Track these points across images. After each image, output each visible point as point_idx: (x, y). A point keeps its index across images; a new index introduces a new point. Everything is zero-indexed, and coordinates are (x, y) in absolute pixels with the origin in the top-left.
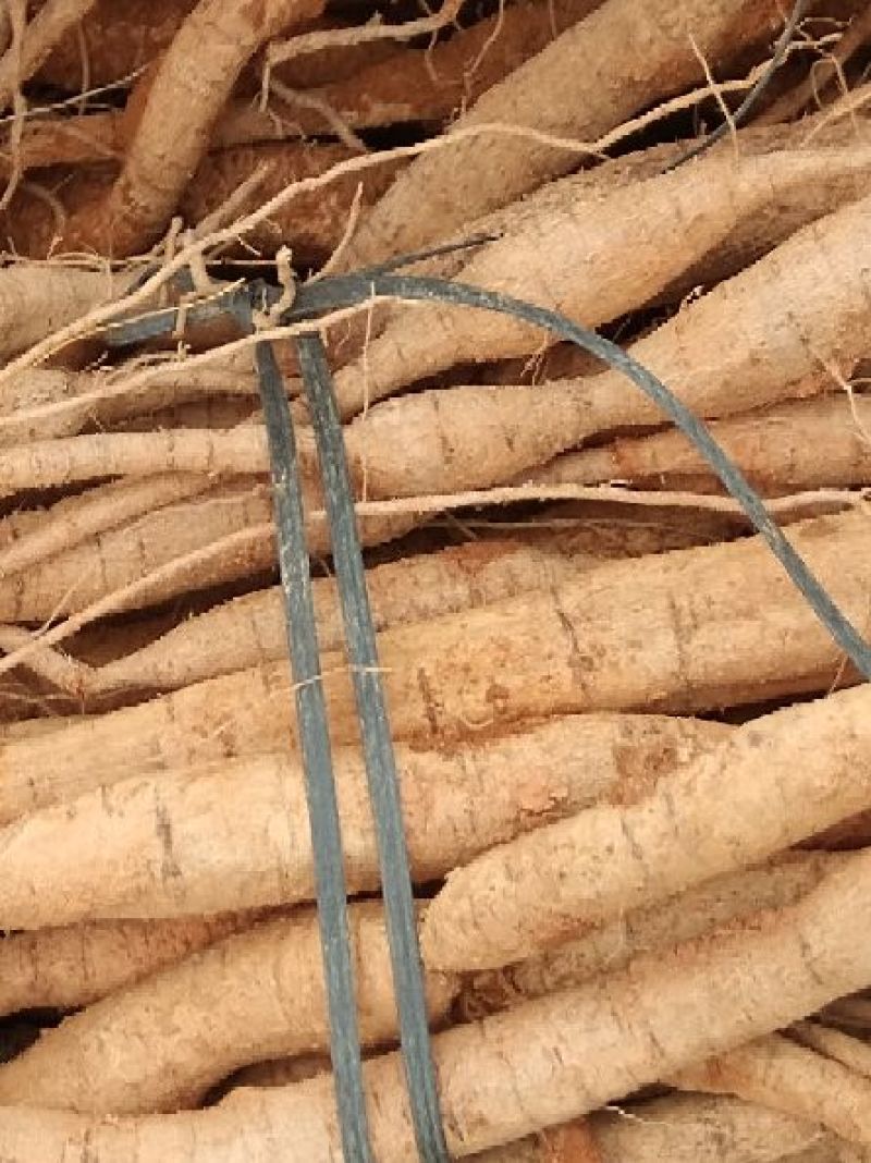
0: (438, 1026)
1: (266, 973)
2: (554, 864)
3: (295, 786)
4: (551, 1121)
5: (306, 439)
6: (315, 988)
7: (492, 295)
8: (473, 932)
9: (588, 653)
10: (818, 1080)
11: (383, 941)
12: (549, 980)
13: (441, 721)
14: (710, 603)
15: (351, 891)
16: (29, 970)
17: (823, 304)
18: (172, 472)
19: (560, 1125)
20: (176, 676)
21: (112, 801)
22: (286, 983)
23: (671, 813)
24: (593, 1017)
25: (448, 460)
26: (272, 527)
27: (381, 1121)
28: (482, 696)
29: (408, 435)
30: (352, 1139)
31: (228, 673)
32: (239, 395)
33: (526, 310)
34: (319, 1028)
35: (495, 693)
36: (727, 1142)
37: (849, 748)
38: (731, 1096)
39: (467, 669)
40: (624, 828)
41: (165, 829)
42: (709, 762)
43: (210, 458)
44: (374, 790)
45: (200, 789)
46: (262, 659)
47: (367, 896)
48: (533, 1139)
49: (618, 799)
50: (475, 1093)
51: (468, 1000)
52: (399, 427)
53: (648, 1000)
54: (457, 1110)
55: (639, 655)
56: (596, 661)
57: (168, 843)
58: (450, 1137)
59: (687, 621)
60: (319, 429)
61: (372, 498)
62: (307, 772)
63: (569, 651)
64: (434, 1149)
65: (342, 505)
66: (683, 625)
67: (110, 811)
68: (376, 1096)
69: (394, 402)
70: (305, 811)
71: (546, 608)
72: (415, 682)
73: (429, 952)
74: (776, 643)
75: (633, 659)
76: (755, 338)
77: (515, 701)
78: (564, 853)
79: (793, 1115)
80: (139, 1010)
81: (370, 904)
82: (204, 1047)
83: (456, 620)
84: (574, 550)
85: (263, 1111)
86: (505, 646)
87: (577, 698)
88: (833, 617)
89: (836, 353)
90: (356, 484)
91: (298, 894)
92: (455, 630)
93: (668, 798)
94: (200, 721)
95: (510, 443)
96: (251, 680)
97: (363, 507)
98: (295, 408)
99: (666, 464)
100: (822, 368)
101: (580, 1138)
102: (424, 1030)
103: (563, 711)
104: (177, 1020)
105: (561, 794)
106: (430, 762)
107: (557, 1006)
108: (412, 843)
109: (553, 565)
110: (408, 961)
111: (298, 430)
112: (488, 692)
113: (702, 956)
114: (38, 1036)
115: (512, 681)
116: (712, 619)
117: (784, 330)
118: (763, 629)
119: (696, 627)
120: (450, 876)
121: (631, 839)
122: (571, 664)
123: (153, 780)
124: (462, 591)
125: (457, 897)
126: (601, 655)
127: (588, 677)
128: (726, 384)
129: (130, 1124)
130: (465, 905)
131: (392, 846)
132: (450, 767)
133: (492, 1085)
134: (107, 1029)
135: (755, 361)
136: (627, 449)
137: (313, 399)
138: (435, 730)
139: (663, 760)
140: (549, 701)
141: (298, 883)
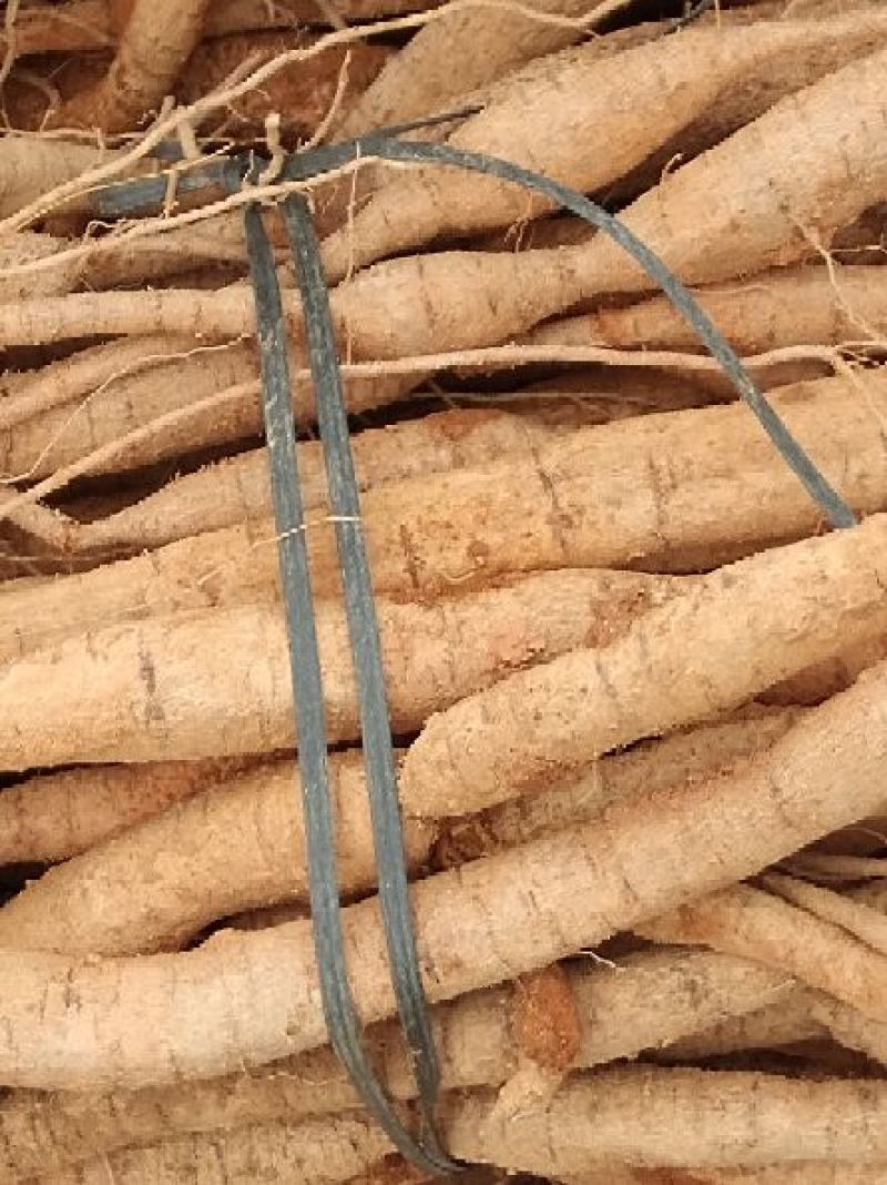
0: (416, 874)
1: (246, 820)
2: (530, 704)
3: (276, 633)
4: (527, 968)
5: (292, 302)
6: (295, 833)
7: (477, 156)
8: (449, 773)
9: (568, 511)
10: (790, 929)
11: (362, 787)
12: (526, 831)
13: (422, 575)
14: (689, 463)
15: (332, 739)
16: (15, 824)
17: (801, 170)
18: (160, 333)
19: (536, 973)
20: (164, 532)
21: (97, 644)
22: (267, 827)
23: (645, 654)
24: (568, 861)
25: (432, 323)
26: (257, 385)
27: (359, 962)
28: (463, 551)
29: (394, 298)
30: (330, 981)
31: (211, 530)
32: (226, 263)
33: (509, 171)
34: (299, 873)
35: (477, 550)
36: (700, 991)
37: (819, 591)
38: (705, 948)
39: (449, 526)
40: (599, 668)
41: (148, 671)
42: (683, 605)
43: (198, 316)
44: (354, 638)
45: (184, 635)
46: (247, 517)
47: (345, 745)
48: (507, 986)
49: (592, 641)
50: (451, 937)
51: (446, 850)
52: (384, 290)
53: (621, 846)
54: (433, 953)
55: (619, 514)
56: (576, 520)
57: (151, 687)
58: (426, 979)
59: (668, 481)
60: (305, 292)
61: (357, 358)
62: (289, 620)
63: (549, 509)
64: (410, 990)
65: (326, 366)
66: (662, 483)
67: (94, 655)
68: (353, 938)
69: (381, 267)
70: (287, 655)
71: (527, 468)
72: (397, 538)
73: (406, 796)
74: (751, 503)
75: (611, 518)
76: (736, 205)
77: (496, 559)
78: (540, 696)
79: (766, 963)
80: (122, 859)
81: (352, 752)
82: (185, 894)
83: (439, 479)
84: (557, 422)
85: (242, 951)
86: (485, 502)
87: (555, 554)
88: (809, 474)
89: (814, 222)
90: (342, 346)
91: (278, 741)
92: (437, 489)
93: (642, 638)
94: (184, 574)
95: (494, 310)
96: (237, 535)
97: (347, 368)
98: (282, 272)
99: (647, 334)
100: (801, 236)
101: (554, 985)
102: (402, 877)
103: (541, 567)
104: (158, 866)
105: (538, 645)
106: (410, 613)
107: (531, 853)
108: (391, 693)
109: (535, 433)
110: (388, 807)
111: (284, 291)
112: (470, 549)
113: (675, 802)
114: (23, 887)
115: (493, 539)
116: (690, 478)
117: (762, 197)
118: (741, 488)
119: (674, 487)
120: (429, 722)
121: (604, 679)
122: (550, 521)
123: (136, 626)
124: (444, 455)
125: (435, 739)
126: (580, 512)
127: (568, 535)
128: (707, 250)
129: (112, 964)
130: (442, 748)
131: (371, 693)
132: (430, 618)
133: (469, 927)
134: (91, 877)
135: (735, 227)
136: (609, 318)
137: (300, 262)
138: (416, 585)
139: (637, 604)
140: (528, 558)
141: (280, 729)
